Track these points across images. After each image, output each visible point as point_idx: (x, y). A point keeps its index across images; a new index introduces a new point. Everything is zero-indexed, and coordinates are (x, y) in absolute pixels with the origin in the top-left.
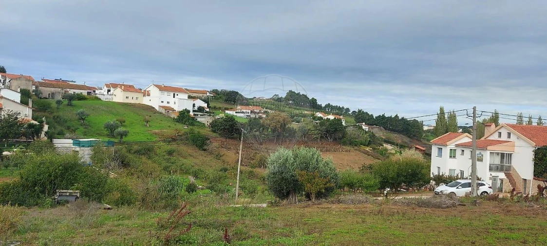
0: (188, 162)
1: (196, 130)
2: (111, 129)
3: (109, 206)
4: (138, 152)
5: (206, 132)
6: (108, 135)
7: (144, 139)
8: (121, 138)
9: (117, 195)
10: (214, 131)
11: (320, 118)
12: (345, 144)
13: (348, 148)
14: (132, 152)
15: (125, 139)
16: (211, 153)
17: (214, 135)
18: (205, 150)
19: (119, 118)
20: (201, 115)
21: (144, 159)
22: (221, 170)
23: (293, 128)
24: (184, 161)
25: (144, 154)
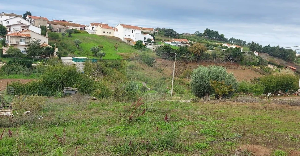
0: (142, 73)
1: (147, 53)
2: (95, 52)
3: (95, 98)
4: (111, 66)
5: (153, 55)
6: (93, 55)
7: (115, 58)
8: (101, 57)
9: (100, 91)
10: (157, 55)
11: (226, 48)
12: (242, 64)
13: (244, 67)
14: (108, 66)
15: (103, 58)
16: (156, 69)
17: (158, 57)
18: (152, 66)
19: (99, 45)
20: (149, 44)
21: (115, 70)
22: (162, 79)
23: (208, 54)
24: (140, 73)
25: (115, 67)
